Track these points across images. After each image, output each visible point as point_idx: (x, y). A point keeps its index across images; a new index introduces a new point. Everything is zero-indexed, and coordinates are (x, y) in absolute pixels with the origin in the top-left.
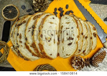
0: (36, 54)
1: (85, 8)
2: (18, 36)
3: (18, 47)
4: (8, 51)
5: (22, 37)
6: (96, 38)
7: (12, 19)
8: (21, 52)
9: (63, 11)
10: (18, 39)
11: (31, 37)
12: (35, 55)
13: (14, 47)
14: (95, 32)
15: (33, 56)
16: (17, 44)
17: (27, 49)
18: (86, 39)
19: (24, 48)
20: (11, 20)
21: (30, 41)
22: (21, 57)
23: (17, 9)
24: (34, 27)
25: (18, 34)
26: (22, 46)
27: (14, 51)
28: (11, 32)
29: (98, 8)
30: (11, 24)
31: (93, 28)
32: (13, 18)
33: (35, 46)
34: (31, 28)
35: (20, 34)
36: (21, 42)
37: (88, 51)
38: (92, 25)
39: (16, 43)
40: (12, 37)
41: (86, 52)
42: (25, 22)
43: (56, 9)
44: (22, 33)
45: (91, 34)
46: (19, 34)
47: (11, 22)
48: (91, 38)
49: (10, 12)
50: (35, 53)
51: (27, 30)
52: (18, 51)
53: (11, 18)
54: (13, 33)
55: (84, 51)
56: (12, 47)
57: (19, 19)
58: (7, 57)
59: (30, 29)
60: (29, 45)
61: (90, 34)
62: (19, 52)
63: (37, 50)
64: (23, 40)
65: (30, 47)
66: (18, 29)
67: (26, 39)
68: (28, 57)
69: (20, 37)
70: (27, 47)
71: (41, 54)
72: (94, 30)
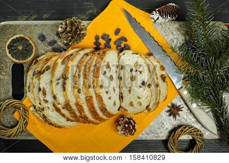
0: (73, 119)
1: (147, 30)
2: (41, 93)
3: (43, 109)
4: (26, 116)
5: (47, 94)
6: (165, 83)
7: (25, 61)
8: (49, 118)
9: (110, 40)
10: (42, 98)
11: (62, 94)
12: (72, 121)
13: (35, 108)
14: (163, 73)
15: (69, 122)
16: (40, 104)
17: (58, 112)
18: (149, 88)
19: (53, 111)
20: (24, 63)
21: (61, 99)
22: (49, 124)
23: (31, 42)
24: (64, 77)
25: (40, 90)
26: (48, 107)
27: (37, 114)
28: (28, 84)
29: (169, 28)
30: (25, 68)
31: (161, 67)
32: (26, 58)
33: (71, 107)
34: (60, 79)
35: (44, 88)
36: (46, 101)
37: (154, 106)
38: (158, 62)
39: (38, 102)
40: (29, 91)
41: (150, 107)
42: (48, 68)
43: (97, 38)
44: (45, 87)
45: (157, 79)
46: (42, 88)
47: (24, 65)
48: (157, 86)
49: (20, 48)
50: (71, 118)
51: (54, 83)
52: (44, 115)
53: (22, 60)
54: (31, 86)
55: (147, 107)
56: (32, 109)
57: (37, 61)
58: (27, 125)
59: (58, 80)
60: (59, 106)
61: (155, 79)
62: (44, 117)
63: (74, 113)
64: (49, 98)
65: (61, 109)
66: (39, 79)
67: (55, 97)
68: (60, 124)
69: (44, 94)
70: (58, 110)
71: (80, 118)
72: (161, 70)
